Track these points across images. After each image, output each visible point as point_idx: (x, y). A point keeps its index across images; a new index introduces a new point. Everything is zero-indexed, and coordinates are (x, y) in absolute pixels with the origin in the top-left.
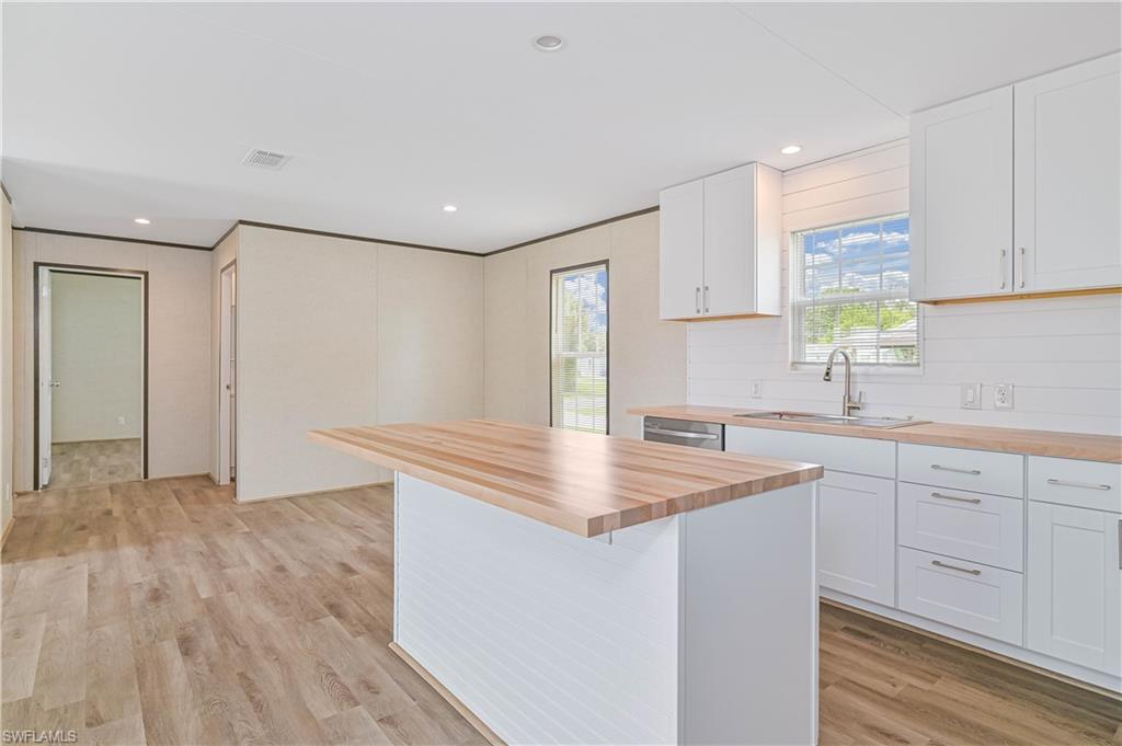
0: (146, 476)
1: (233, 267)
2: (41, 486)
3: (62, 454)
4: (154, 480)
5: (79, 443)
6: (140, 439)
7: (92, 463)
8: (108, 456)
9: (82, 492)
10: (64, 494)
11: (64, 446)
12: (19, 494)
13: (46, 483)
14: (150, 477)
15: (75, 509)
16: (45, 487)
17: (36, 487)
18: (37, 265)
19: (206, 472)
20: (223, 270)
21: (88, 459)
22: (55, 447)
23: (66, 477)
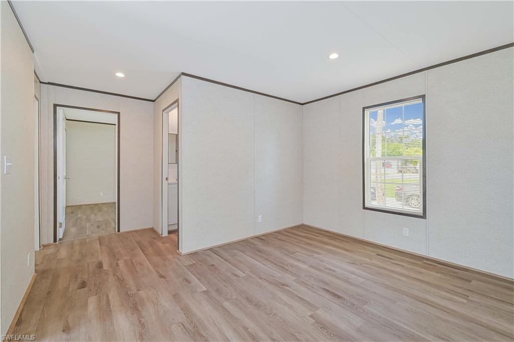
0: (119, 231)
1: (177, 103)
2: (58, 240)
3: (72, 213)
4: (123, 233)
5: (81, 206)
6: (115, 203)
7: (88, 220)
8: (95, 215)
9: (83, 243)
10: (72, 246)
11: (73, 208)
12: (44, 246)
13: (61, 237)
14: (121, 231)
15: (79, 261)
16: (60, 239)
17: (55, 240)
18: (55, 106)
19: (151, 227)
20: (163, 111)
21: (85, 217)
22: (69, 209)
23: (73, 230)
